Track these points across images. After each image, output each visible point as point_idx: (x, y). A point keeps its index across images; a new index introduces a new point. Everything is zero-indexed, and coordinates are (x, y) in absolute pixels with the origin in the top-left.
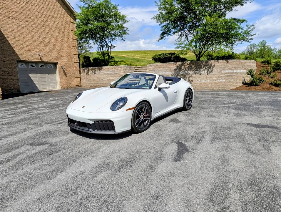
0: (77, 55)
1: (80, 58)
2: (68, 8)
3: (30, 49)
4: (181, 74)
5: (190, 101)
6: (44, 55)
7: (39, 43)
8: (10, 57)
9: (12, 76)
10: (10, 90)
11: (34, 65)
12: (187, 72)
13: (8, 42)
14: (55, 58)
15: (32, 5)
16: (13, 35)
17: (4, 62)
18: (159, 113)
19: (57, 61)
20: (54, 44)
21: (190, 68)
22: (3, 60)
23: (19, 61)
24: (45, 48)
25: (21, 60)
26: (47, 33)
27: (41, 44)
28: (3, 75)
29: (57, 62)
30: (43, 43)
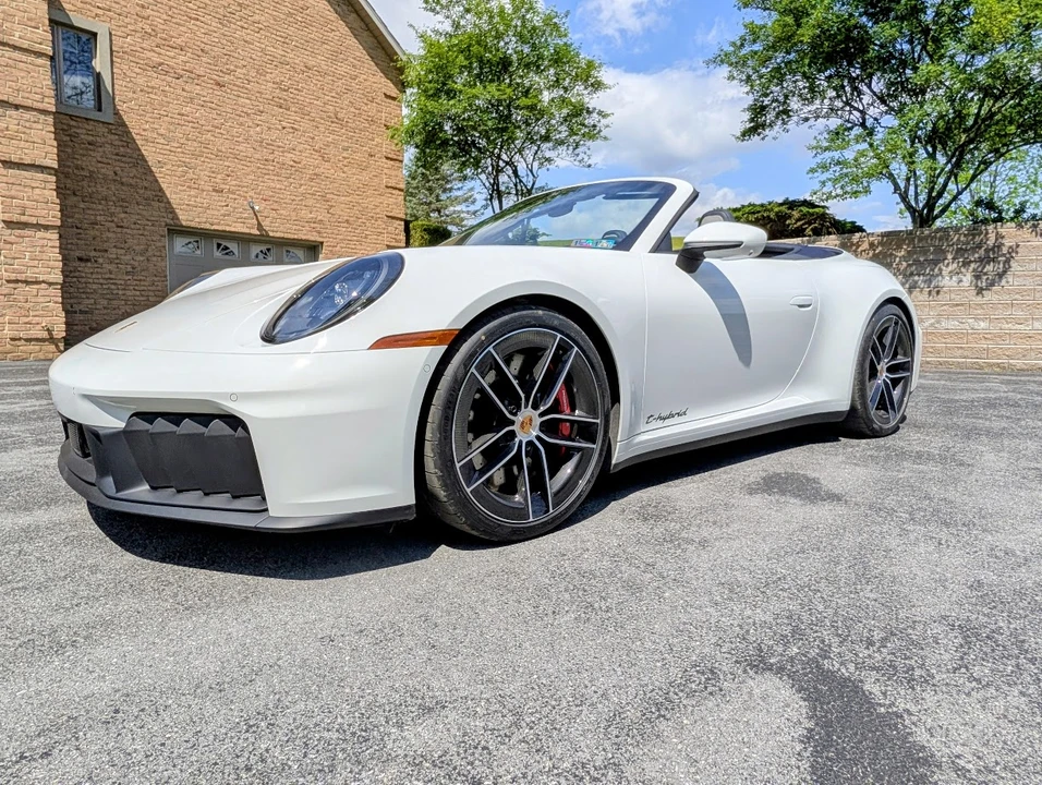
0: (401, 219)
1: (412, 232)
2: (379, 43)
3: (224, 186)
5: (895, 382)
6: (273, 214)
7: (259, 168)
8: (144, 213)
9: (142, 283)
11: (233, 246)
13: (143, 155)
14: (312, 225)
15: (246, 26)
16: (162, 131)
17: (119, 230)
18: (676, 419)
19: (321, 240)
20: (315, 174)
22: (116, 220)
23: (176, 230)
24: (278, 186)
25: (182, 226)
26: (291, 130)
27: (264, 171)
29: (322, 243)
30: (272, 168)
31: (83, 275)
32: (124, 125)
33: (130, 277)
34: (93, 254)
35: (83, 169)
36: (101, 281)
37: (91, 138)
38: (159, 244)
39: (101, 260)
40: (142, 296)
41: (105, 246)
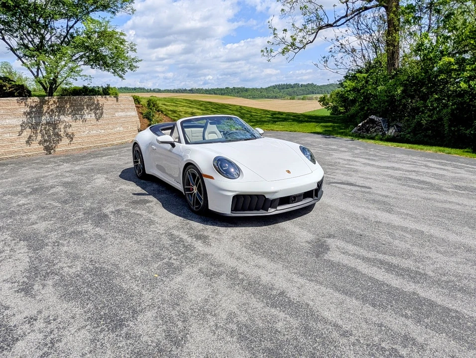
4: (44, 122)
12: (56, 118)
21: (61, 110)
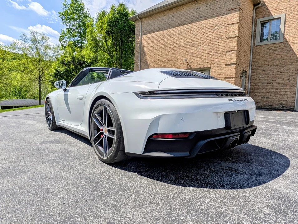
9: (287, 89)
10: (281, 104)
17: (281, 74)
28: (277, 87)
31: (268, 88)
32: (287, 41)
33: (282, 88)
34: (272, 81)
35: (272, 58)
36: (273, 89)
37: (275, 49)
38: (294, 76)
39: (274, 83)
40: (286, 93)
41: (276, 79)
